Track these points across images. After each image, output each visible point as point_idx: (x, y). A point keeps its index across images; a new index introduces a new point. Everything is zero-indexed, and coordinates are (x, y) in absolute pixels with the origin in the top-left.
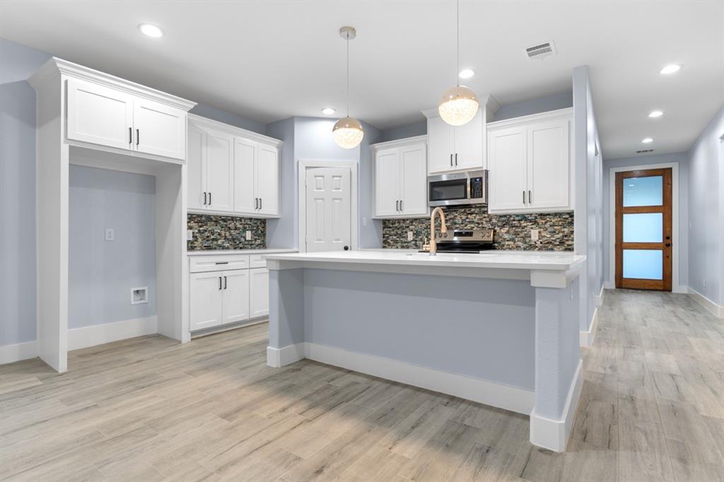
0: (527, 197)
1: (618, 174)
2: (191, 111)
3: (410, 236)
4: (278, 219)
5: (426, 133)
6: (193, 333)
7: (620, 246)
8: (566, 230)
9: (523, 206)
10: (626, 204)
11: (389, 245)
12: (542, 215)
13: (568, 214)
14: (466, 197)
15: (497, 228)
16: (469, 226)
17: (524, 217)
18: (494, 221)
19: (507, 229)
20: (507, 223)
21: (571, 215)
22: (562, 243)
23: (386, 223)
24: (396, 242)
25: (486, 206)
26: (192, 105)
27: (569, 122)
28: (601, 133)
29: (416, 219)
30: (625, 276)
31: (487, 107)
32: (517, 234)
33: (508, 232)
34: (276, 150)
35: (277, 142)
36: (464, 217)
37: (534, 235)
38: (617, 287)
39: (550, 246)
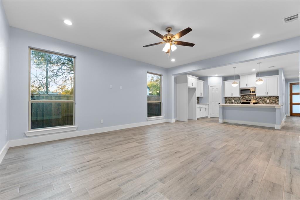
0: (267, 93)
1: (290, 84)
2: (198, 79)
3: (233, 101)
4: (203, 97)
5: (239, 79)
6: (197, 118)
7: (291, 104)
8: (276, 100)
9: (265, 95)
10: (293, 92)
11: (227, 103)
12: (270, 97)
13: (277, 97)
14: (251, 93)
15: (258, 100)
16: (250, 99)
17: (265, 97)
18: (257, 98)
19: (260, 100)
20: (261, 98)
21: (278, 97)
22: (275, 103)
23: (226, 98)
24: (229, 102)
25: (256, 95)
26: (197, 78)
27: (278, 78)
28: (285, 76)
29: (235, 97)
30: (293, 112)
31: (256, 74)
32: (263, 101)
33: (261, 100)
34: (203, 83)
35: (203, 81)
36: (248, 97)
37: (268, 101)
38: (290, 115)
39: (272, 103)
